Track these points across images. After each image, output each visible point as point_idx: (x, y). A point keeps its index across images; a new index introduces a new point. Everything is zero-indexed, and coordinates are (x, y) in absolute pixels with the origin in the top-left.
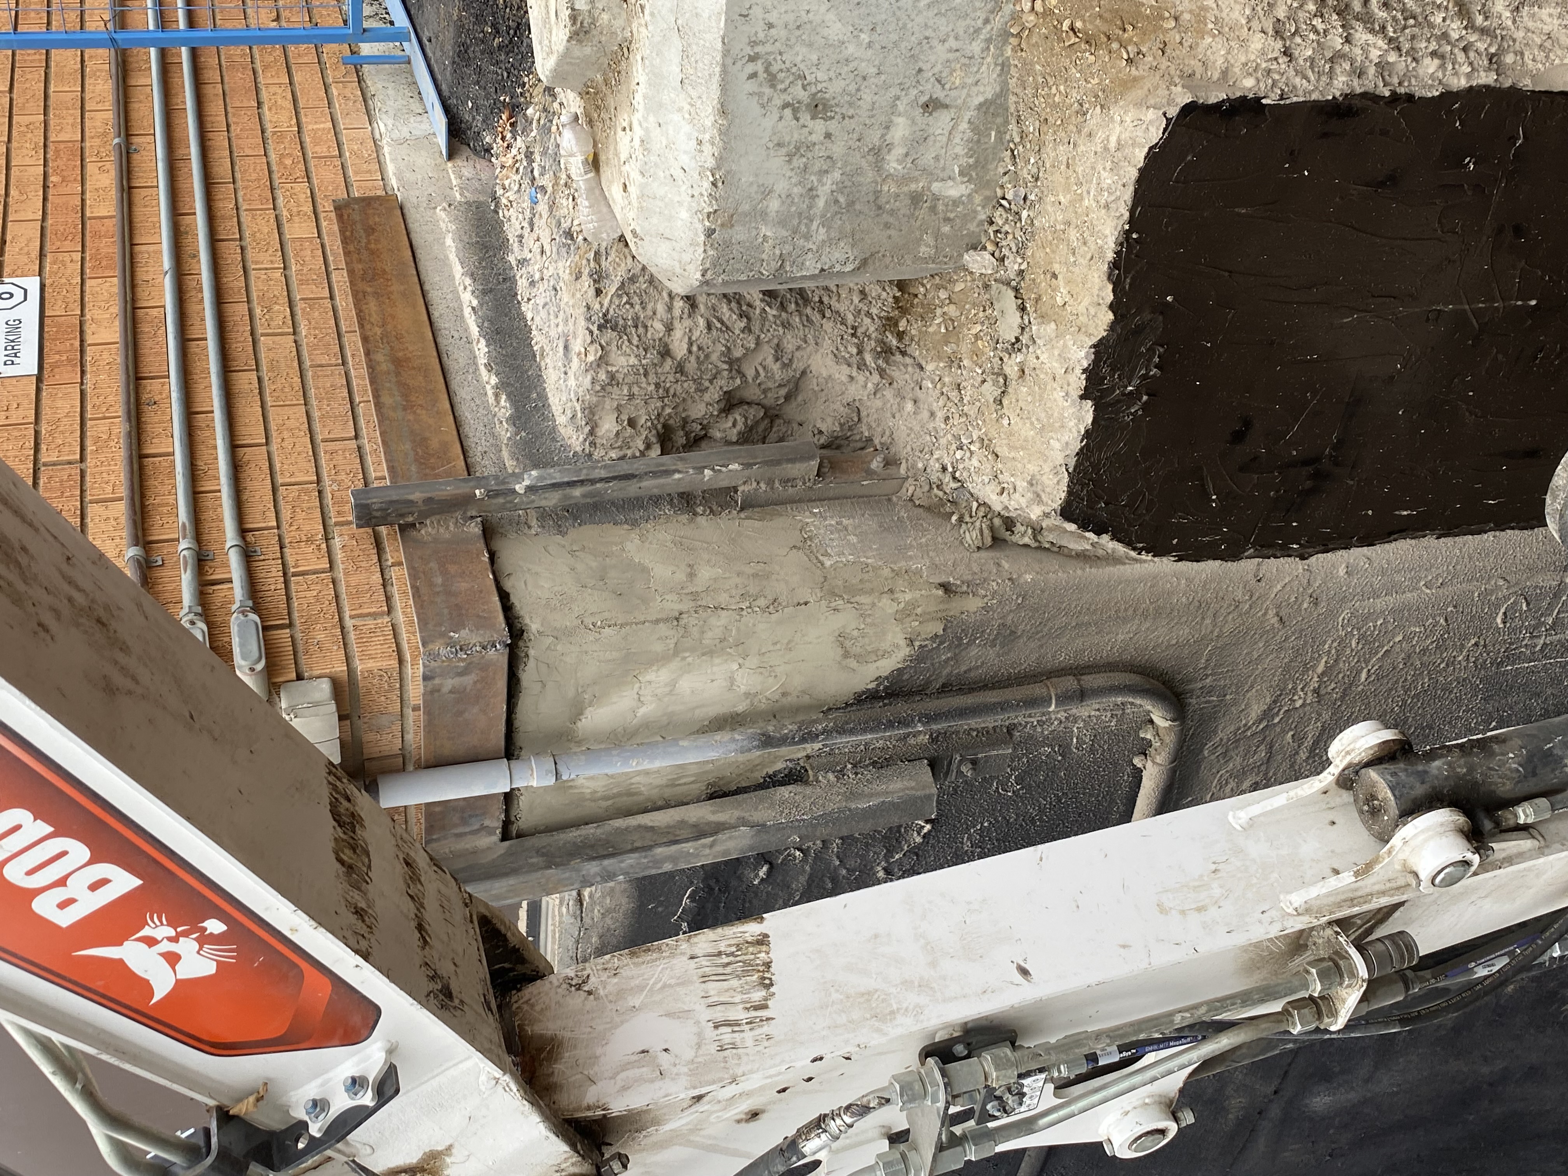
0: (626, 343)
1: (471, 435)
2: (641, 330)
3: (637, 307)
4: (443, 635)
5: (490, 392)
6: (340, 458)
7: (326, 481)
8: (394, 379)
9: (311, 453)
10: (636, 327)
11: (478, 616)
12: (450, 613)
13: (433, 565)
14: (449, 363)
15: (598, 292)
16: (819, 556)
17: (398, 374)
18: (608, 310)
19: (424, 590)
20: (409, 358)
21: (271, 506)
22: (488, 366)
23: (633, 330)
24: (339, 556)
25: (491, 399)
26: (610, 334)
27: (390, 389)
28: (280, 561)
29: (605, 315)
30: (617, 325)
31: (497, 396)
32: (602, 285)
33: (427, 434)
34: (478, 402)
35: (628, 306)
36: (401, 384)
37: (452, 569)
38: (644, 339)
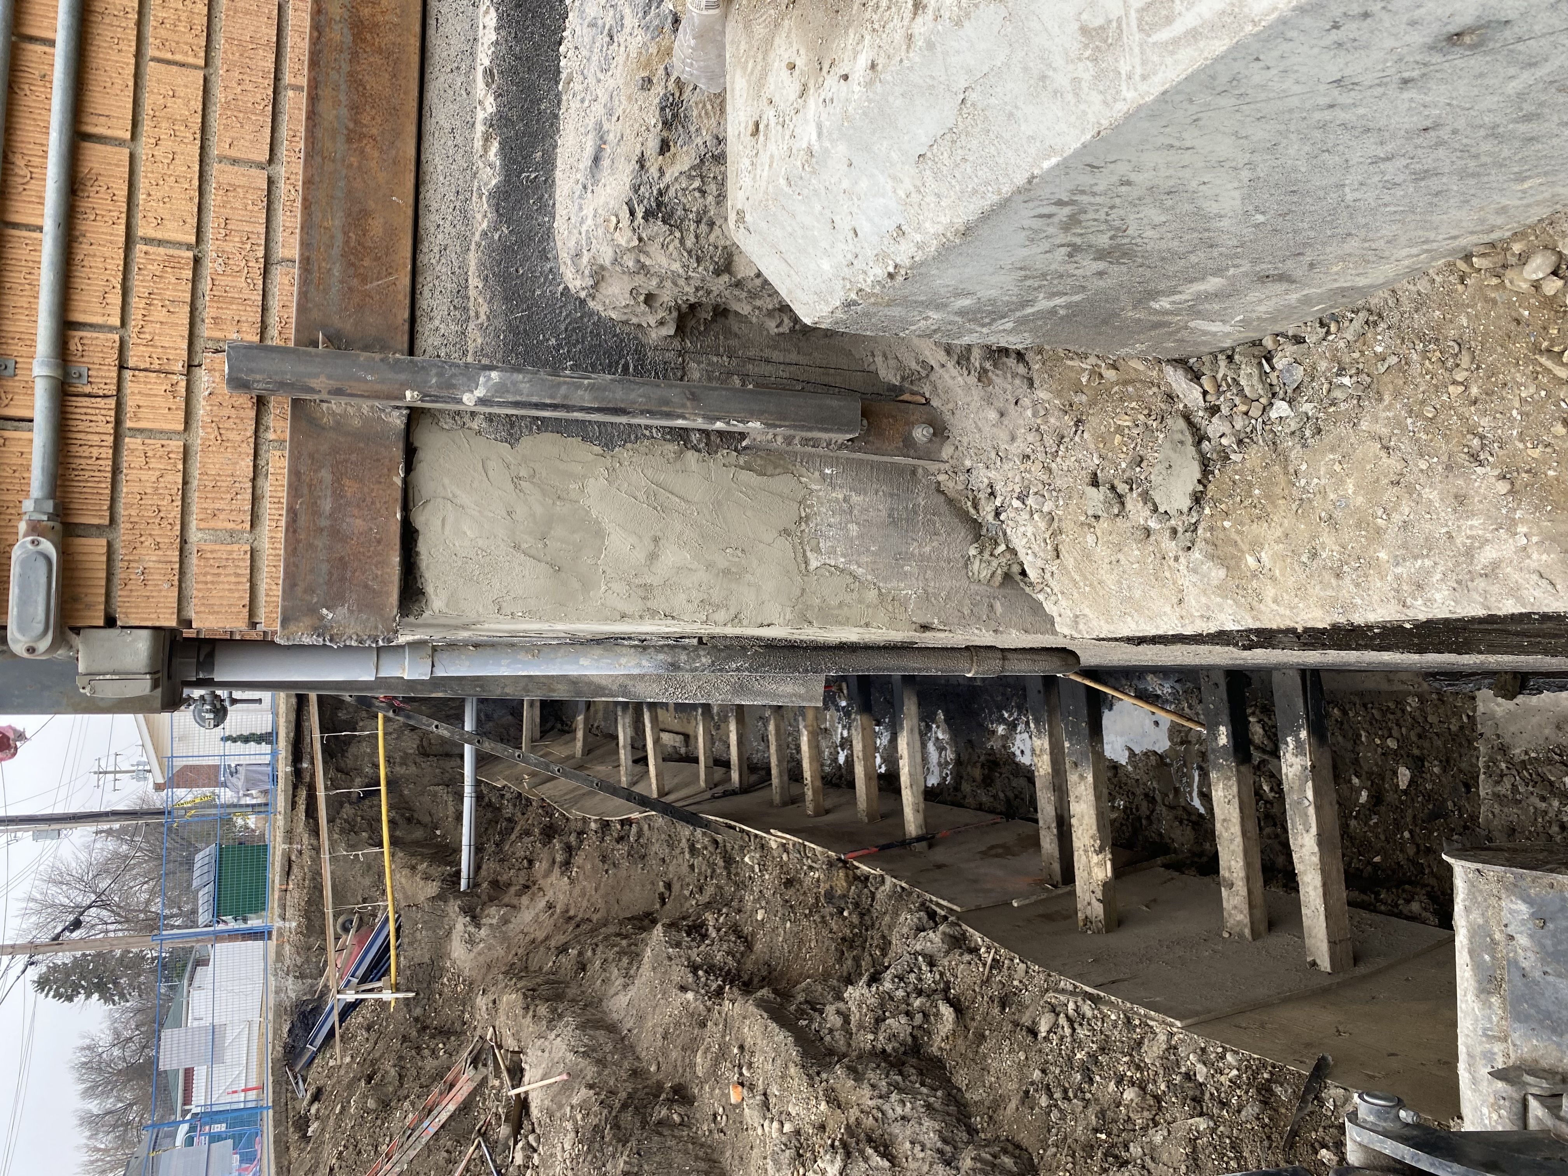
0: (677, 242)
1: (434, 206)
2: (703, 227)
3: (710, 199)
4: (313, 611)
5: (480, 128)
6: (238, 205)
7: (210, 247)
8: (346, 67)
9: (196, 183)
10: (698, 222)
11: (366, 586)
12: (330, 574)
13: (326, 475)
14: (436, 41)
15: (664, 147)
16: (807, 548)
17: (354, 57)
18: (668, 187)
19: (303, 520)
20: (376, 25)
21: (117, 281)
22: (489, 73)
23: (693, 226)
24: (202, 409)
25: (478, 144)
26: (658, 227)
27: (336, 89)
28: (112, 402)
29: (660, 193)
30: (671, 214)
31: (487, 139)
32: (673, 136)
33: (371, 205)
34: (459, 140)
35: (697, 194)
36: (355, 82)
37: (351, 488)
38: (703, 241)
